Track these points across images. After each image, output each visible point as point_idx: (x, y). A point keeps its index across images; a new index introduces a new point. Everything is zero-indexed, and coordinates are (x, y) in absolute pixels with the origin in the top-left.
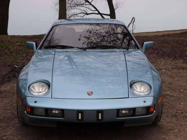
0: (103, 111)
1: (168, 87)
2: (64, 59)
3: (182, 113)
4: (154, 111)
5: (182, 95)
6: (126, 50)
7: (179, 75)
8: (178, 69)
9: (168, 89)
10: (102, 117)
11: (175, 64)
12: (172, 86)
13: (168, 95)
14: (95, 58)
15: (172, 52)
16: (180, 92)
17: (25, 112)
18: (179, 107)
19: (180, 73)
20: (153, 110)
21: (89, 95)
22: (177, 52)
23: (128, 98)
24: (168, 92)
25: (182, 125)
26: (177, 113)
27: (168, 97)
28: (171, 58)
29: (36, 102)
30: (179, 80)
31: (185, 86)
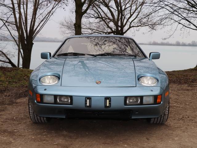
0: (111, 97)
1: (174, 101)
2: (78, 64)
3: (188, 117)
4: (162, 102)
5: (188, 106)
6: (134, 57)
7: (184, 94)
8: (184, 90)
9: (174, 103)
10: (110, 104)
11: (180, 87)
12: (178, 101)
13: (174, 106)
14: (107, 64)
15: (177, 80)
16: (186, 104)
17: (36, 101)
18: (186, 114)
19: (185, 93)
20: (160, 100)
21: (97, 83)
22: (182, 80)
23: (136, 87)
24: (175, 105)
25: (188, 125)
26: (184, 117)
27: (175, 107)
28: (176, 83)
29: (45, 90)
30: (184, 97)
31: (190, 101)
